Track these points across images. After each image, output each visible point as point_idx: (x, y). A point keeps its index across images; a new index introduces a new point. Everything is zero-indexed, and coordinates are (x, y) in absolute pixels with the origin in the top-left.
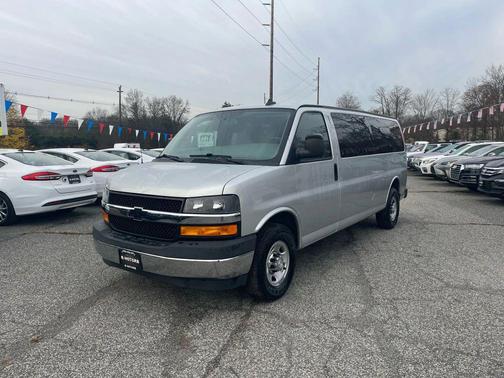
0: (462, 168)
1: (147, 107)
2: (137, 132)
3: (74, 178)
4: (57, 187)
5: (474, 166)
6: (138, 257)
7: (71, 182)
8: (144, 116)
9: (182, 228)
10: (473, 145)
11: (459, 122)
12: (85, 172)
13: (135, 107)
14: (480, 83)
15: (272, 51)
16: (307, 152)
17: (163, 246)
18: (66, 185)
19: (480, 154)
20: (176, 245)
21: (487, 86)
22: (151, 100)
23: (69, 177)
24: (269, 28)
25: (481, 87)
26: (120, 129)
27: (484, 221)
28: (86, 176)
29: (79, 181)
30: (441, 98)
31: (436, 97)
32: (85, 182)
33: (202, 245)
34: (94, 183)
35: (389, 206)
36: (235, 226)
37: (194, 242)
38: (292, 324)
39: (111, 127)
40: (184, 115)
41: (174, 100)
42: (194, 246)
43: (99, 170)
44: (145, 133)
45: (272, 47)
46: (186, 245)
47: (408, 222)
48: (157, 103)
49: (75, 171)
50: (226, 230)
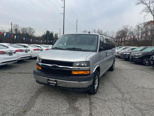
0: (124, 54)
1: (20, 30)
2: (24, 38)
3: (10, 54)
4: (5, 57)
5: (127, 53)
6: (56, 81)
7: (10, 55)
8: (19, 33)
9: (72, 72)
10: (124, 47)
11: (120, 41)
12: (14, 52)
13: (16, 30)
14: (121, 30)
15: (64, 16)
16: (103, 48)
17: (66, 78)
18: (8, 56)
19: (127, 50)
20: (71, 77)
21: (122, 31)
22: (22, 28)
23: (9, 53)
24: (63, 8)
25: (121, 31)
26: (18, 37)
27: (135, 69)
28: (14, 53)
29: (12, 55)
30: (111, 33)
31: (109, 33)
32: (14, 55)
33: (79, 77)
34: (17, 56)
35: (113, 64)
36: (89, 71)
37: (77, 76)
38: (105, 101)
39: (15, 37)
40: (34, 33)
41: (30, 28)
42: (77, 77)
43: (17, 51)
44: (27, 39)
45: (64, 14)
46: (74, 77)
47: (116, 69)
48: (24, 29)
49: (11, 51)
50: (86, 72)
